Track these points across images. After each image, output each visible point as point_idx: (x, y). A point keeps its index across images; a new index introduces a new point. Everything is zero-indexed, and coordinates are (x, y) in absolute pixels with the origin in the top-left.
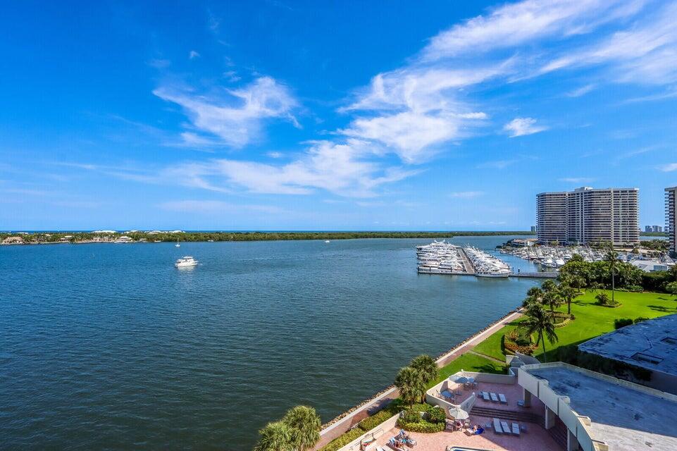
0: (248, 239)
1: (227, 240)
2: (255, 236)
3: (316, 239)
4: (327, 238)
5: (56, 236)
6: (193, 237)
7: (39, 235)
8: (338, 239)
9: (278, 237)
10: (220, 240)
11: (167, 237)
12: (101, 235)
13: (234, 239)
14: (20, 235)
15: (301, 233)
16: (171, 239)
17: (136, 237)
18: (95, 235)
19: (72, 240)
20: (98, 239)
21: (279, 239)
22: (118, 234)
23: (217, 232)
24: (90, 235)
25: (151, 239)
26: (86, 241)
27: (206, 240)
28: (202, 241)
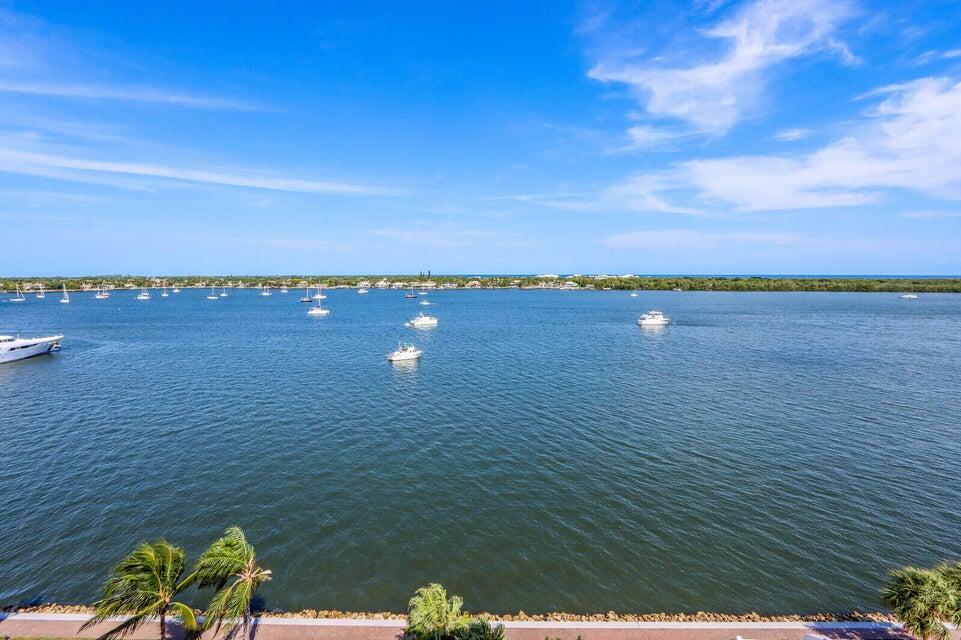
0: (738, 289)
1: (703, 288)
2: (751, 284)
3: (881, 290)
4: (908, 290)
5: (505, 281)
6: (652, 284)
7: (492, 278)
8: (940, 291)
9: (794, 285)
10: (692, 289)
11: (618, 283)
12: (547, 280)
13: (714, 288)
14: (478, 279)
15: (845, 279)
16: (623, 286)
17: (582, 282)
18: (541, 280)
19: (520, 285)
20: (542, 285)
21: (797, 290)
22: (562, 279)
23: (686, 278)
24: (536, 281)
25: (599, 285)
26: (532, 287)
27: (671, 289)
28: (665, 289)
